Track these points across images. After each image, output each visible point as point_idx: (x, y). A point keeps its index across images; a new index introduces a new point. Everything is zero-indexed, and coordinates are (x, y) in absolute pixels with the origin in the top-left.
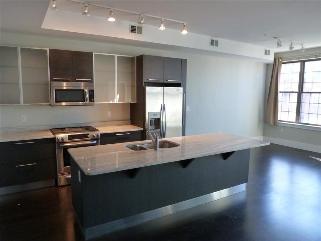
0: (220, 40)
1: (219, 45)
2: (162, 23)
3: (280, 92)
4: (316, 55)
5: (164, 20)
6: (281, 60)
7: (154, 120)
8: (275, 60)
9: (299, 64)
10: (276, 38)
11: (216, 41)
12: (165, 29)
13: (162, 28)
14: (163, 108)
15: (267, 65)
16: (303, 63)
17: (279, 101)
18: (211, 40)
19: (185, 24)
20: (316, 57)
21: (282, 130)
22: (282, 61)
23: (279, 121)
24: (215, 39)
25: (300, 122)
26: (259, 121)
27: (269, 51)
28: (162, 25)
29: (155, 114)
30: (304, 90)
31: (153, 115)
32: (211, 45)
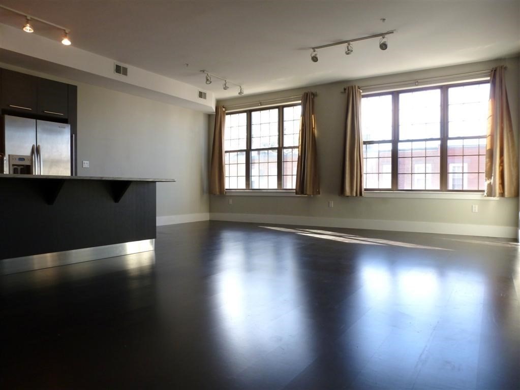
0: (131, 68)
1: (128, 74)
2: (27, 23)
3: (226, 152)
4: (260, 103)
5: (31, 18)
6: (224, 109)
7: (21, 169)
8: (217, 108)
9: (245, 115)
10: (203, 71)
11: (123, 68)
12: (32, 31)
13: (28, 29)
14: (36, 150)
15: (209, 116)
16: (249, 113)
17: (226, 163)
18: (117, 66)
19: (67, 32)
20: (261, 105)
21: (231, 201)
22: (226, 110)
23: (226, 190)
24: (122, 65)
25: (250, 188)
26: (202, 191)
27: (205, 94)
28: (28, 25)
29: (22, 159)
30: (253, 147)
31: (17, 159)
32: (116, 72)
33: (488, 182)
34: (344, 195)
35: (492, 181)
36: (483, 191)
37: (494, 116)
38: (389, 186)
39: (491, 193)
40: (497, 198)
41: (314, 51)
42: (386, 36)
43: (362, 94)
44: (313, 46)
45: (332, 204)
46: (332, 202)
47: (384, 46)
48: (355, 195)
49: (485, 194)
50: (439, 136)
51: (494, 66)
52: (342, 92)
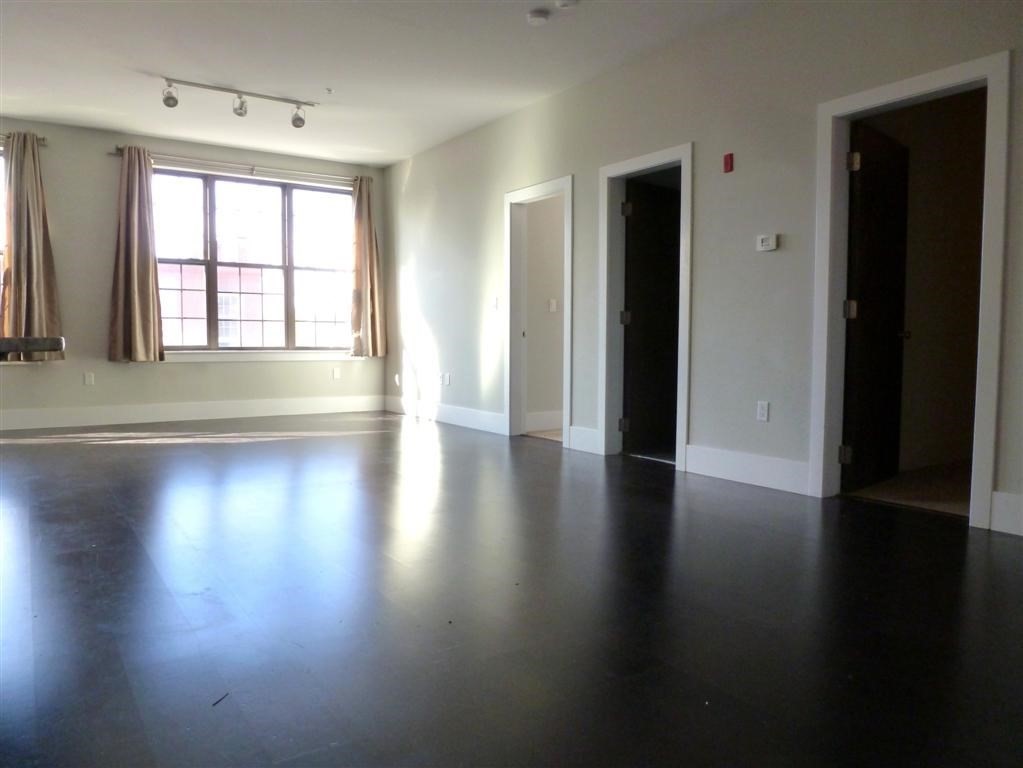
33: (356, 335)
34: (135, 361)
35: (361, 334)
36: (349, 349)
37: (359, 244)
38: (204, 342)
39: (359, 352)
40: (363, 358)
41: (170, 86)
42: (304, 107)
43: (154, 166)
44: (171, 77)
45: (91, 378)
46: (93, 375)
47: (298, 122)
48: (153, 359)
49: (352, 351)
50: (280, 263)
51: (356, 173)
52: (110, 154)
